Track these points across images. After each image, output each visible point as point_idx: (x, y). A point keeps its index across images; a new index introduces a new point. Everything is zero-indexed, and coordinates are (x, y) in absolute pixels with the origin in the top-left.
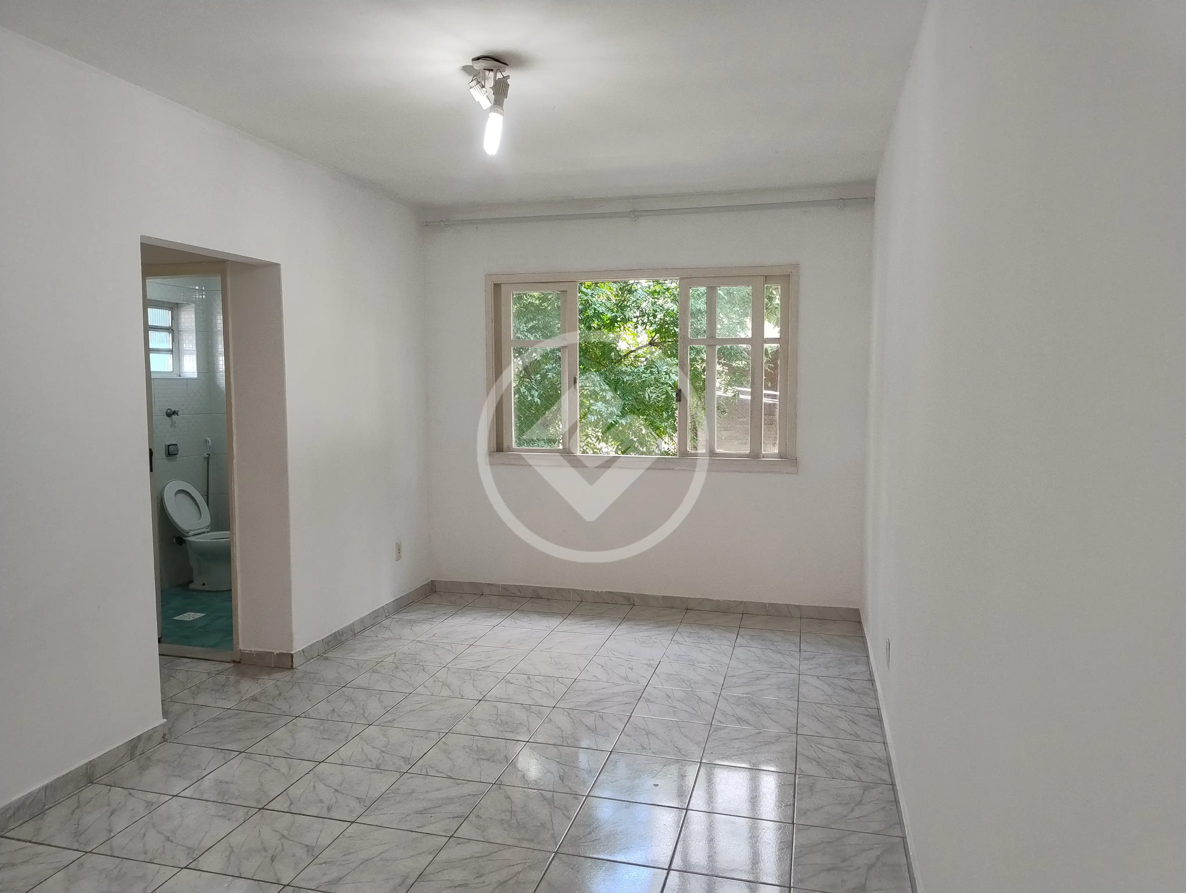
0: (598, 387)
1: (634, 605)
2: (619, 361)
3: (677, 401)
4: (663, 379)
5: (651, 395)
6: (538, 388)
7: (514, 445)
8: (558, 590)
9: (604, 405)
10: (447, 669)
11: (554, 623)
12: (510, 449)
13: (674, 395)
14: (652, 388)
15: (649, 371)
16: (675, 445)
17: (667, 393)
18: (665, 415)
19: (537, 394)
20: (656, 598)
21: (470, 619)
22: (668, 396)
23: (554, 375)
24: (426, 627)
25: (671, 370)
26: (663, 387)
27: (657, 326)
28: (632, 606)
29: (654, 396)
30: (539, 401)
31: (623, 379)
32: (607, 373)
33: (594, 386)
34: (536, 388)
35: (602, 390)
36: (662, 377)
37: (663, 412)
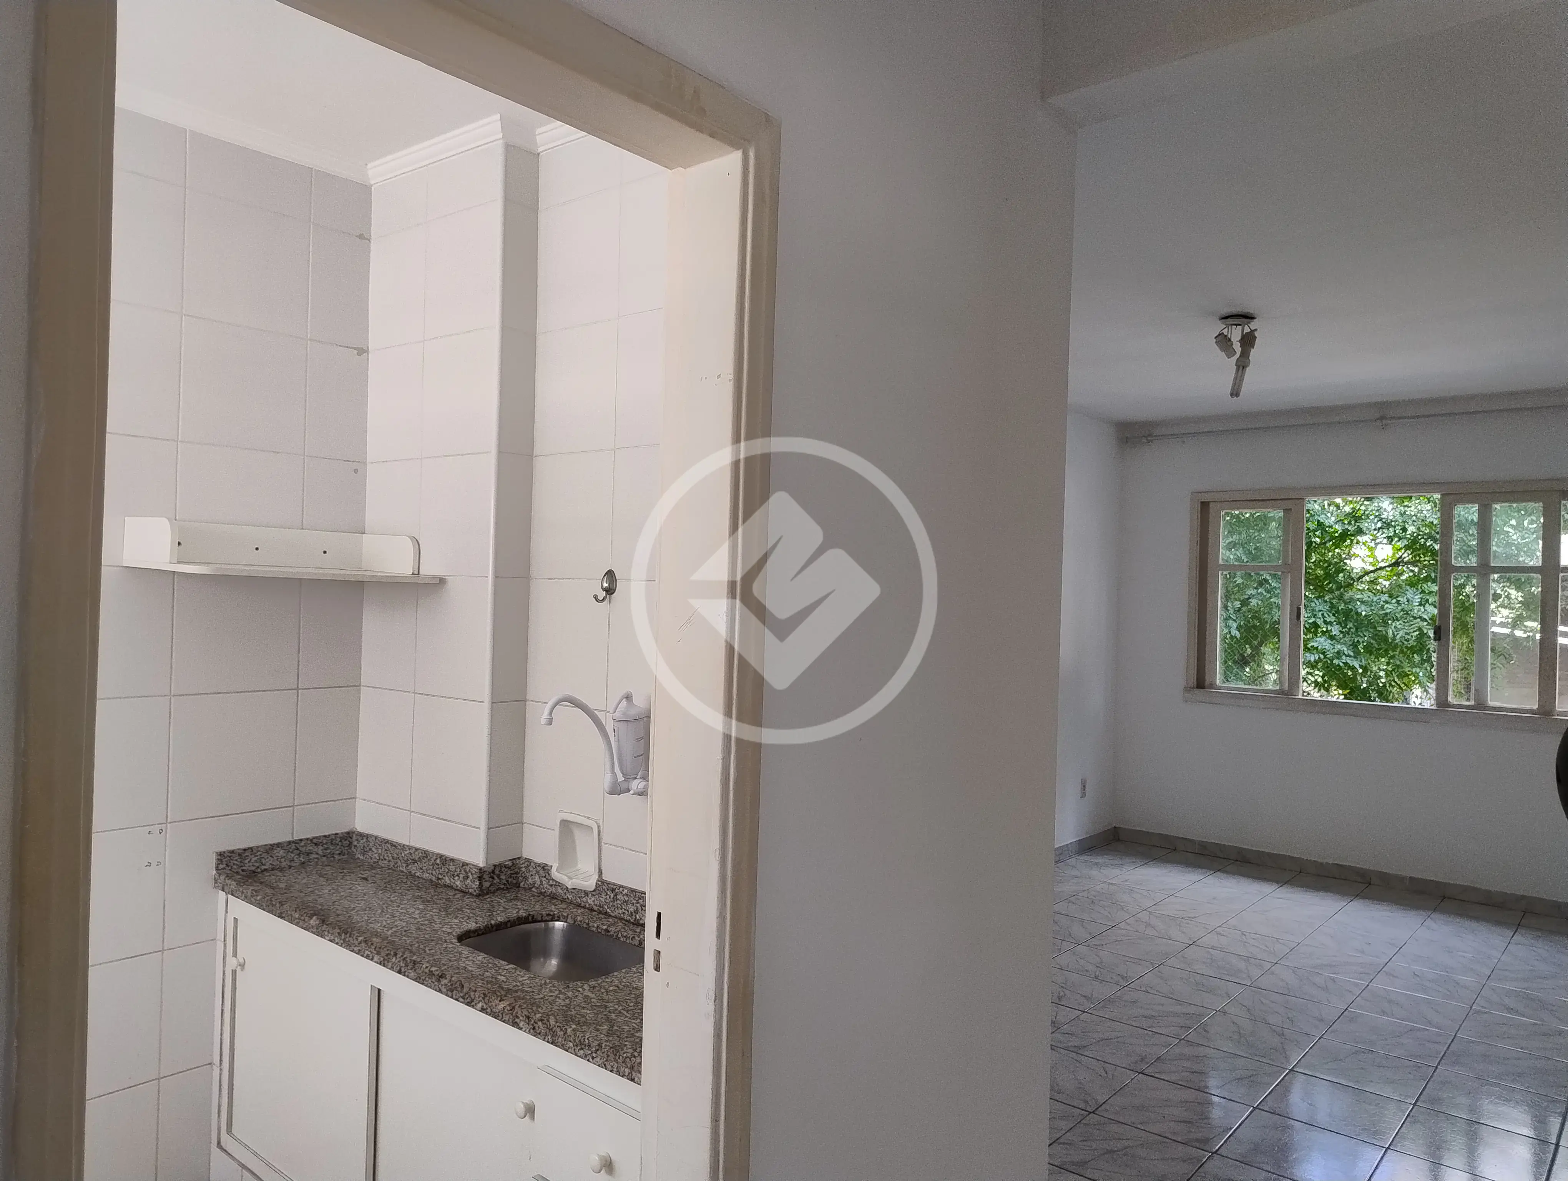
0: (1320, 618)
1: (1370, 884)
2: (1350, 586)
3: (1435, 639)
4: (1416, 611)
5: (1396, 633)
6: (1237, 618)
7: (1218, 682)
8: (1270, 855)
9: (1329, 641)
10: (1148, 913)
11: (1267, 889)
12: (1212, 686)
13: (1431, 634)
14: (1398, 623)
15: (1394, 601)
16: (1432, 700)
17: (1420, 629)
18: (1417, 658)
19: (1235, 625)
20: (1401, 879)
21: (1165, 871)
22: (1422, 635)
23: (1260, 603)
24: (1117, 871)
25: (1428, 600)
26: (1415, 621)
27: (1408, 541)
28: (1368, 885)
29: (1401, 633)
30: (1238, 633)
31: (1356, 609)
32: (1334, 601)
33: (1314, 617)
34: (1235, 618)
35: (1326, 623)
36: (1414, 609)
37: (1413, 654)
